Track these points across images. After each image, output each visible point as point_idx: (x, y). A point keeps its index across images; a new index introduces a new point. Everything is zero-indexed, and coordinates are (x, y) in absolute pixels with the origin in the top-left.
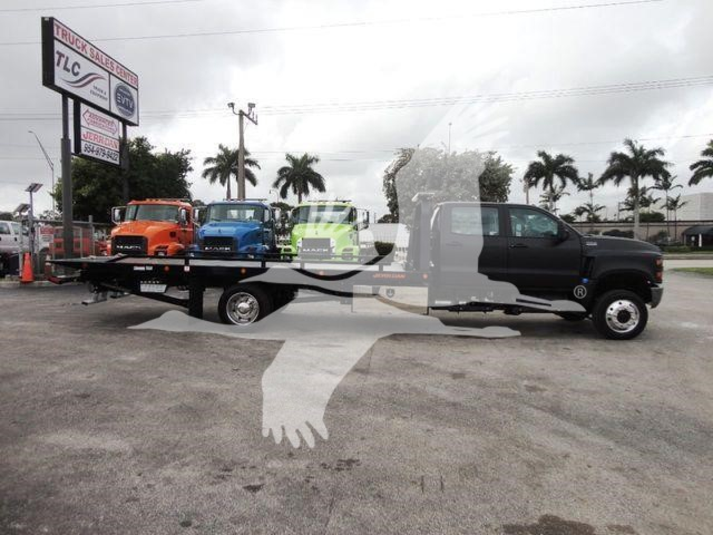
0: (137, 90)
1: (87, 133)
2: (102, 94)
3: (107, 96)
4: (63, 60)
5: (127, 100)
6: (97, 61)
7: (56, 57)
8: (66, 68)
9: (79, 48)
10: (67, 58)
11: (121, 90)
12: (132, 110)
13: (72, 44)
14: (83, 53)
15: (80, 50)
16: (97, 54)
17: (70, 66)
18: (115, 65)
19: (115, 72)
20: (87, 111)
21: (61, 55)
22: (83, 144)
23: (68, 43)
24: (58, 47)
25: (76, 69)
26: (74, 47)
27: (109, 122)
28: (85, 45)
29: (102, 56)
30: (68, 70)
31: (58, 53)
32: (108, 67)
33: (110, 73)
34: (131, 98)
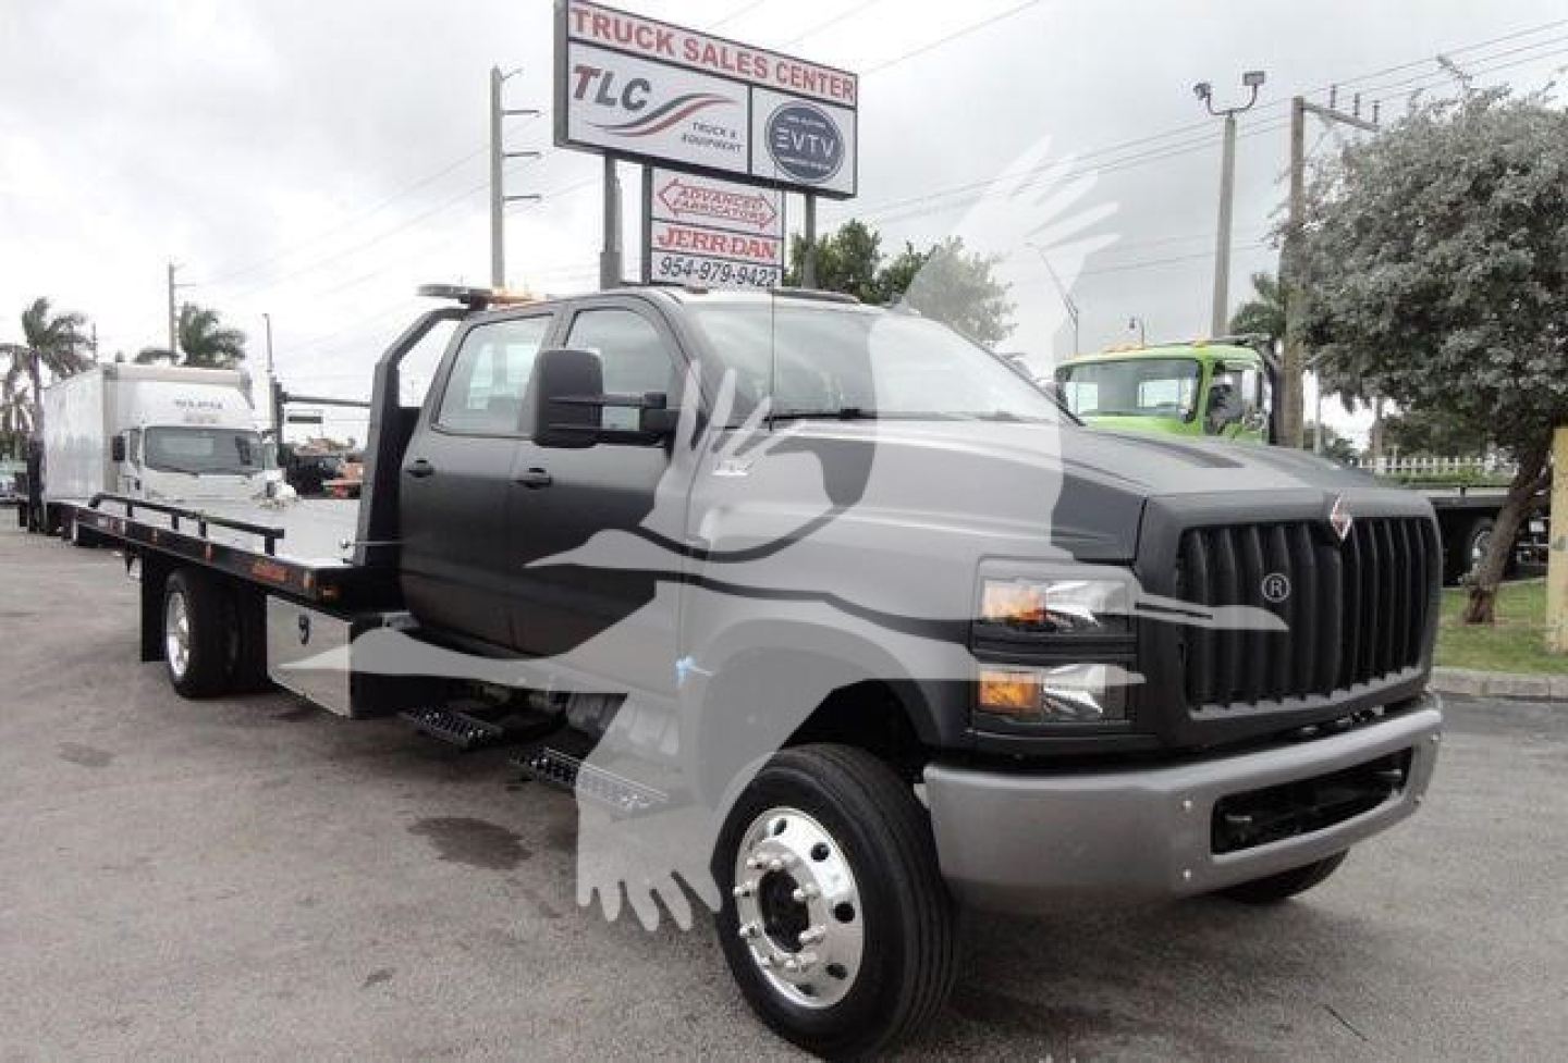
0: (854, 109)
1: (671, 232)
2: (727, 139)
3: (742, 140)
4: (594, 84)
5: (813, 138)
6: (709, 66)
7: (575, 79)
8: (602, 99)
9: (648, 46)
10: (609, 76)
11: (791, 119)
12: (834, 160)
13: (627, 40)
14: (664, 55)
15: (652, 52)
16: (710, 47)
17: (615, 91)
18: (773, 62)
19: (771, 80)
20: (675, 183)
21: (587, 73)
22: (657, 258)
23: (613, 42)
24: (578, 55)
25: (637, 95)
26: (633, 46)
27: (748, 200)
28: (670, 36)
29: (724, 51)
30: (611, 102)
31: (579, 69)
32: (748, 73)
33: (751, 85)
34: (830, 133)
